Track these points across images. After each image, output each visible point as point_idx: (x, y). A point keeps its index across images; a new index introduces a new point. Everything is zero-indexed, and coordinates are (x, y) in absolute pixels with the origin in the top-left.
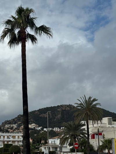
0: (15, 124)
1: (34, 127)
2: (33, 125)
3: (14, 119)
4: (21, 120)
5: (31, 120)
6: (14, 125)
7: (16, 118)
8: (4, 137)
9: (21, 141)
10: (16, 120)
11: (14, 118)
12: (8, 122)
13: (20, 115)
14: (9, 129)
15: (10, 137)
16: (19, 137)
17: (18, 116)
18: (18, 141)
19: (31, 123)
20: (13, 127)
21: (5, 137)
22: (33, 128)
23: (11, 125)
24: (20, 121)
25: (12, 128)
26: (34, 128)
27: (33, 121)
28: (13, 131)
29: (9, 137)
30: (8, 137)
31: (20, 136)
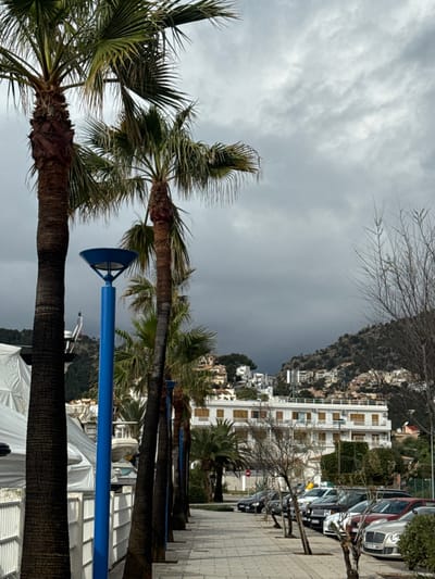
0: (329, 370)
1: (404, 380)
2: (398, 372)
3: (325, 352)
4: (350, 355)
5: (392, 354)
6: (326, 374)
7: (332, 347)
8: (322, 416)
9: (384, 433)
10: (332, 354)
11: (324, 348)
12: (303, 361)
13: (346, 336)
14: (310, 386)
15: (345, 419)
16: (375, 418)
17: (340, 339)
18: (375, 434)
19: (390, 365)
20: (324, 379)
21: (324, 418)
22: (399, 385)
23: (317, 374)
24: (347, 358)
25: (320, 385)
26: (405, 384)
27: (399, 360)
28: (326, 395)
29: (341, 417)
30: (336, 418)
31: (380, 415)
